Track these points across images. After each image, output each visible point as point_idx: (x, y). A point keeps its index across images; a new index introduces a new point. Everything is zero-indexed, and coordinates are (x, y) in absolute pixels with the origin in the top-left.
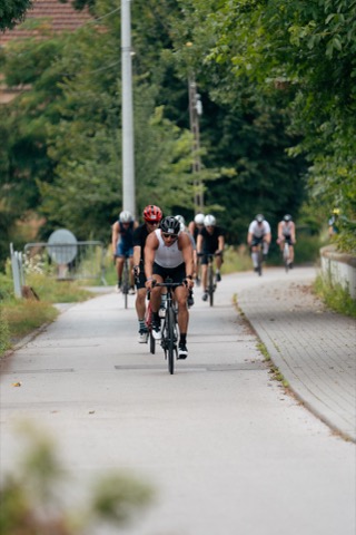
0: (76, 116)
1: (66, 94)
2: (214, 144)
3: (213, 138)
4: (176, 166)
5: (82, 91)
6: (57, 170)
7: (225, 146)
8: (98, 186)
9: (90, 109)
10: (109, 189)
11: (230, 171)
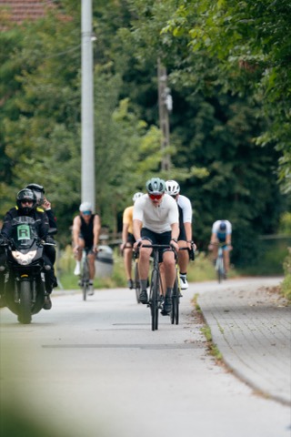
0: (36, 113)
1: (26, 88)
2: (186, 143)
3: (184, 138)
4: (142, 164)
5: (41, 85)
6: (15, 170)
7: (197, 146)
8: (57, 185)
9: (52, 104)
10: (69, 188)
11: (202, 172)
